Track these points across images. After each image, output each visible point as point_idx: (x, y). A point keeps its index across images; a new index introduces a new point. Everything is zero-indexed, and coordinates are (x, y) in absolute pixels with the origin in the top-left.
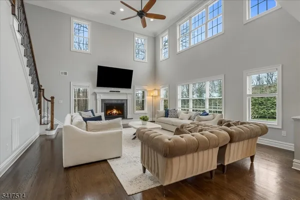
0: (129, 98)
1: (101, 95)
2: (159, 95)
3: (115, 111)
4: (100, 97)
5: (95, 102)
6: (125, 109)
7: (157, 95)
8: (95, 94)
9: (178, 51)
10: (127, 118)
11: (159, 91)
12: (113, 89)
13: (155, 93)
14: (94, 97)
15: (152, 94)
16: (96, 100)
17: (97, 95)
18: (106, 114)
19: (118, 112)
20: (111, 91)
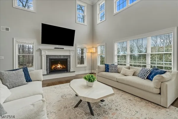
0: (72, 54)
1: (46, 51)
2: (96, 52)
3: (59, 66)
4: (45, 53)
5: (40, 57)
6: (69, 63)
7: (95, 52)
8: (40, 50)
9: (115, 13)
10: (70, 72)
11: (96, 48)
12: (57, 46)
13: (94, 50)
14: (39, 53)
15: (91, 51)
16: (41, 56)
17: (42, 51)
18: (50, 68)
19: (62, 67)
20: (55, 48)
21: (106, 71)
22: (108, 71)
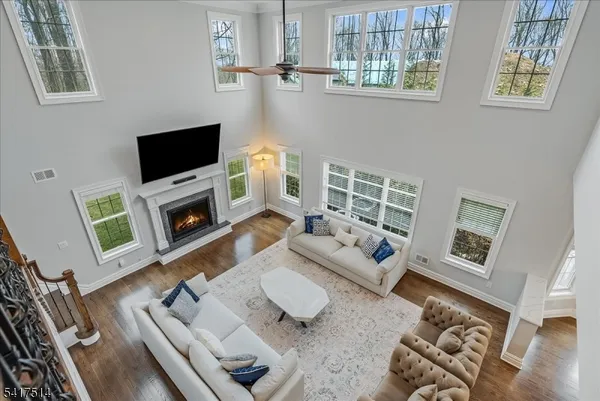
0: (217, 185)
1: (158, 198)
2: (276, 163)
3: (191, 221)
4: (155, 203)
6: (212, 207)
8: (142, 200)
10: (216, 224)
11: (276, 156)
12: (180, 176)
14: (140, 205)
15: (263, 166)
16: (148, 211)
17: (148, 200)
18: (174, 231)
19: (197, 219)
20: (175, 183)
21: (306, 231)
22: (311, 232)
